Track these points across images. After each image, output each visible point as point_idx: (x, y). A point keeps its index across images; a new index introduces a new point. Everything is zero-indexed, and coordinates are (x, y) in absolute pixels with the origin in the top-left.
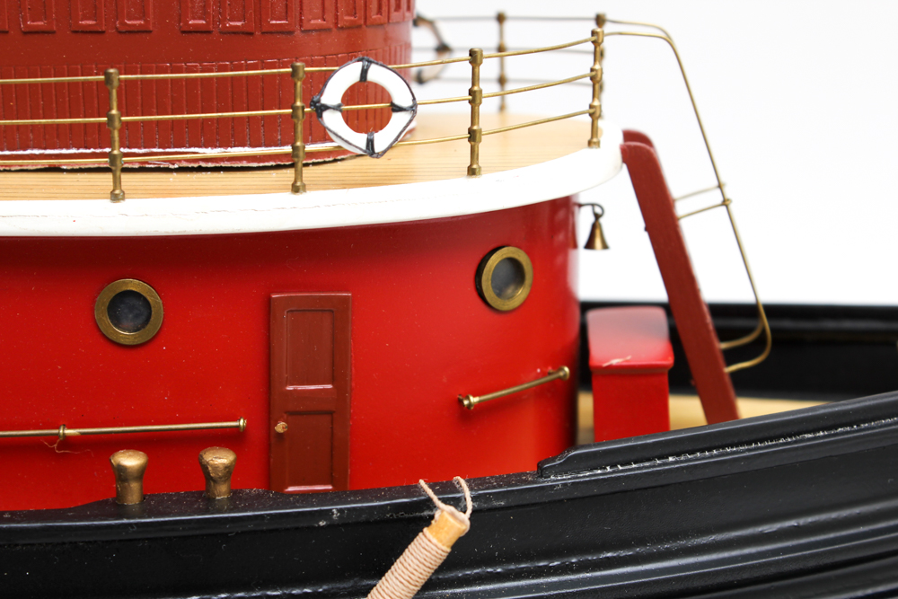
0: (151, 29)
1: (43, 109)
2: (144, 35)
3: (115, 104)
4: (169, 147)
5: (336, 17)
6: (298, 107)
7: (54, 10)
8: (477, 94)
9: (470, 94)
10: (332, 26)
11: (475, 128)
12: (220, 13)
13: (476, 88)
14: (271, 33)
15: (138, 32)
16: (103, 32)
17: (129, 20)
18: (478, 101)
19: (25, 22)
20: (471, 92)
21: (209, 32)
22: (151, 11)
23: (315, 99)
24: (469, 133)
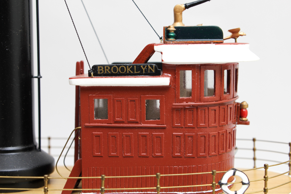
0: (163, 156)
1: (129, 180)
2: (161, 158)
3: (159, 183)
4: (168, 192)
5: (219, 151)
6: (214, 184)
7: (133, 150)
8: (267, 178)
9: (264, 178)
10: (217, 154)
11: (266, 188)
12: (185, 152)
13: (266, 176)
14: (200, 157)
15: (159, 157)
16: (148, 157)
17: (157, 153)
18: (267, 180)
19: (124, 154)
20: (264, 177)
21: (181, 157)
22: (163, 151)
23: (220, 182)
24: (264, 189)
